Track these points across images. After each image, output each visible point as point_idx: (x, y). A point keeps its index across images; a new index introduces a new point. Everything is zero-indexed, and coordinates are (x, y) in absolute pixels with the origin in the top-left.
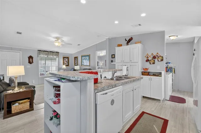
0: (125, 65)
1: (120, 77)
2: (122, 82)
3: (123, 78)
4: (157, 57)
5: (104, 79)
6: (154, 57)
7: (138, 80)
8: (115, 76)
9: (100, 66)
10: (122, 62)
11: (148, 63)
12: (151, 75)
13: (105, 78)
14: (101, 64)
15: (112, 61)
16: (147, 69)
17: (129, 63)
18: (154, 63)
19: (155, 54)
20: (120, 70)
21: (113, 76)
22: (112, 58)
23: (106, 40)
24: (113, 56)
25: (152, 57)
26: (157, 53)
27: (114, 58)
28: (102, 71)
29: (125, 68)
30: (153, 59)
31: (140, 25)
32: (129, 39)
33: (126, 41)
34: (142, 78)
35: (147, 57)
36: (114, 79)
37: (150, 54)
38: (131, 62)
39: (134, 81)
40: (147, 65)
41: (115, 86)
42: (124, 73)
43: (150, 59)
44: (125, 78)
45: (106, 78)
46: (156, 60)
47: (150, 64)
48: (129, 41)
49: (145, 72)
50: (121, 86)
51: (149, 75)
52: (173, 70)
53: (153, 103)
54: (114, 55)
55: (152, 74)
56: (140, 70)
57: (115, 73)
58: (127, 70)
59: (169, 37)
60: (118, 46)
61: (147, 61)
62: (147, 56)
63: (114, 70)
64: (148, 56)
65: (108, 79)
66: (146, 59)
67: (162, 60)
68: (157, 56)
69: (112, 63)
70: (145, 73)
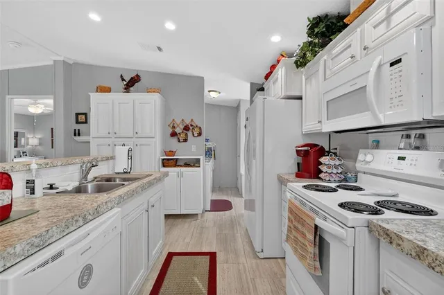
0: (124, 145)
1: (108, 180)
2: (120, 196)
3: (118, 181)
4: (191, 128)
5: (45, 194)
6: (186, 128)
7: (159, 180)
8: (90, 177)
9: (27, 148)
10: (110, 135)
11: (174, 140)
12: (181, 166)
13: (51, 187)
14: (32, 140)
15: (77, 133)
16: (172, 153)
17: (132, 140)
18: (185, 140)
19: (188, 122)
20: (107, 159)
21: (85, 177)
22: (77, 122)
23: (52, 63)
24: (82, 118)
25: (182, 127)
26: (192, 120)
27: (86, 122)
28: (34, 166)
29: (122, 153)
30: (185, 132)
31: (160, 49)
32: (132, 78)
33: (123, 80)
34: (166, 175)
35: (174, 127)
36: (90, 186)
37: (178, 121)
38: (136, 136)
39: (150, 184)
40: (174, 144)
41: (97, 213)
42: (121, 165)
43: (178, 130)
44: (125, 180)
45: (54, 191)
46: (190, 134)
47: (179, 141)
48: (131, 83)
49: (168, 159)
50: (116, 210)
51: (178, 166)
52: (213, 152)
53: (186, 225)
54: (86, 114)
55: (182, 164)
56: (159, 156)
57: (90, 169)
58: (130, 157)
59: (209, 91)
60: (97, 91)
61: (173, 134)
62: (171, 125)
63: (86, 159)
64: (176, 125)
65: (65, 192)
66: (170, 131)
67: (200, 134)
68: (192, 125)
69: (77, 138)
70: (170, 161)
